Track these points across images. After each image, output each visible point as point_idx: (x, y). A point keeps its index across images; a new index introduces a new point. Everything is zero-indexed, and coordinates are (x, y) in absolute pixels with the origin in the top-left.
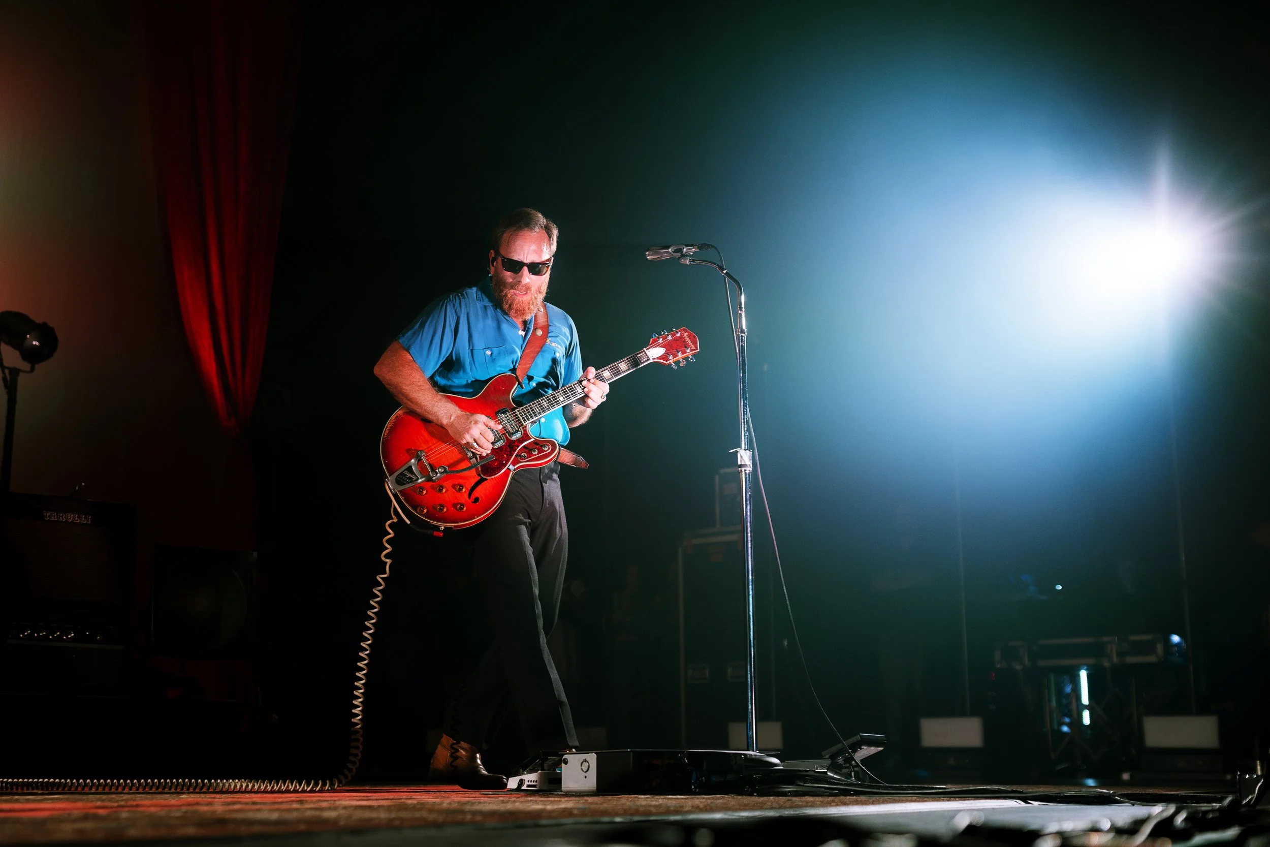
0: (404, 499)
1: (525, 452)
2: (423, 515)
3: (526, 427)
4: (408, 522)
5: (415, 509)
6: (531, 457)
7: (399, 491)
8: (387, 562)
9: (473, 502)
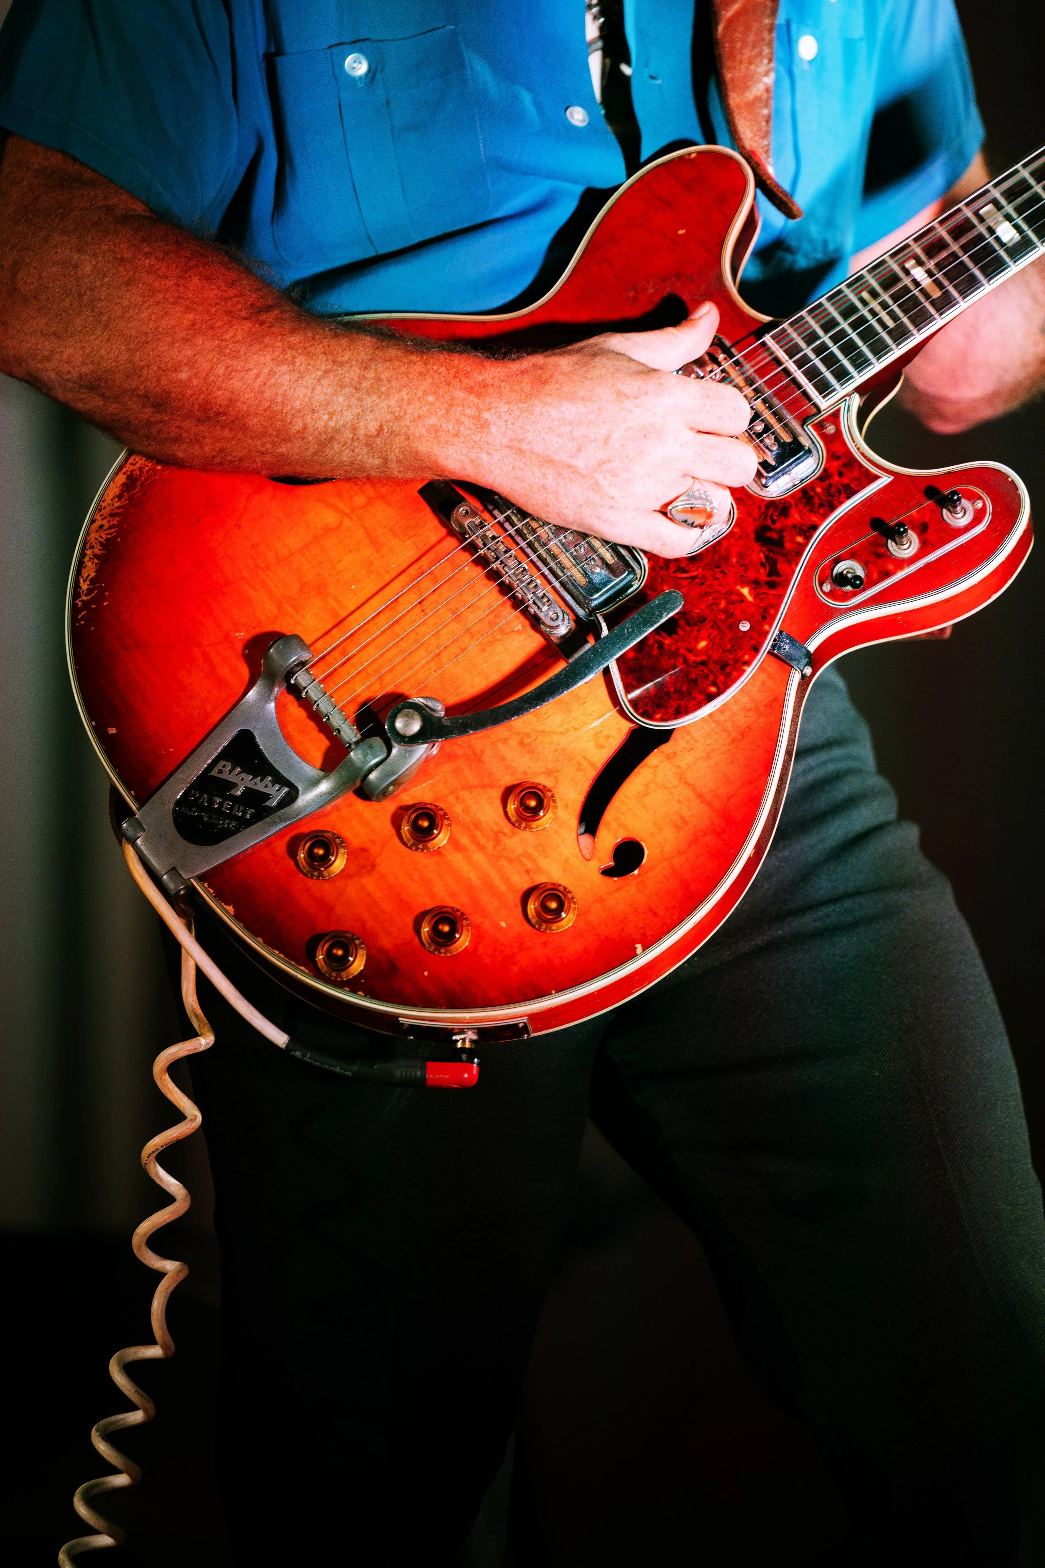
0: (237, 917)
1: (852, 555)
2: (353, 985)
3: (835, 417)
4: (280, 1038)
5: (307, 960)
6: (888, 574)
7: (201, 878)
8: (160, 1275)
9: (607, 872)
